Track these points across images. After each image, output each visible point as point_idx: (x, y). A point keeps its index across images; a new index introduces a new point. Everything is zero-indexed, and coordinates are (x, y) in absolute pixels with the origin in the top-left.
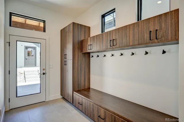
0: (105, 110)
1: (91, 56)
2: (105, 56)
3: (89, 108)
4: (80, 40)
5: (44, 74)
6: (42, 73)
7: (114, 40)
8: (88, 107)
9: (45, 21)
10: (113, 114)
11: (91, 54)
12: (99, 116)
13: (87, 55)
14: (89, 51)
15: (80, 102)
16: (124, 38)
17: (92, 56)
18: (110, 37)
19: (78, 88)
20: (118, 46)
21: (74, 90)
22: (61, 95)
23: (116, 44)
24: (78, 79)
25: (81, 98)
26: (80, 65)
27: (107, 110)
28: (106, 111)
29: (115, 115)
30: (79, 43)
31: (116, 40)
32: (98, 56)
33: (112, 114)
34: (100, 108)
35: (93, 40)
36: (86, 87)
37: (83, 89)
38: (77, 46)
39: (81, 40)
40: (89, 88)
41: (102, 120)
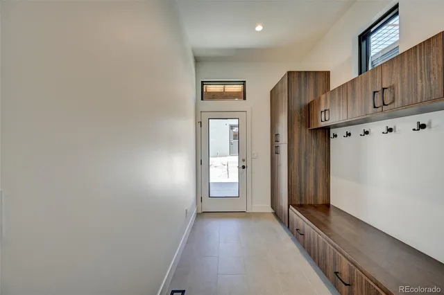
0: (352, 265)
1: (332, 136)
2: (367, 133)
3: (316, 246)
4: (303, 102)
5: (244, 167)
6: (241, 166)
7: (384, 89)
8: (314, 243)
9: (245, 82)
10: (372, 283)
11: (332, 131)
12: (336, 273)
13: (320, 134)
14: (323, 124)
15: (301, 228)
16: (419, 78)
17: (335, 136)
18: (374, 83)
19: (301, 200)
20: (398, 103)
21: (290, 203)
22: (272, 207)
23: (394, 98)
24: (300, 183)
25: (301, 221)
26: (306, 155)
27: (356, 266)
28: (354, 267)
29: (378, 289)
30: (301, 109)
31: (392, 88)
32: (349, 134)
33: (370, 281)
34: (340, 255)
35: (332, 98)
36: (320, 202)
37: (310, 205)
38: (297, 117)
39: (307, 102)
40: (328, 205)
41: (344, 285)
